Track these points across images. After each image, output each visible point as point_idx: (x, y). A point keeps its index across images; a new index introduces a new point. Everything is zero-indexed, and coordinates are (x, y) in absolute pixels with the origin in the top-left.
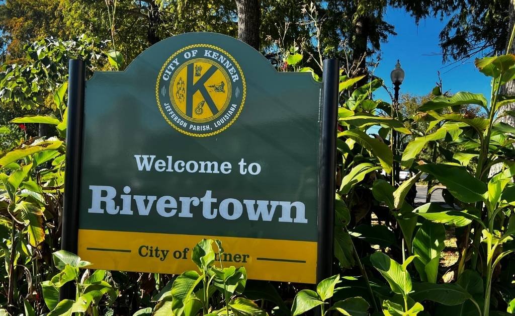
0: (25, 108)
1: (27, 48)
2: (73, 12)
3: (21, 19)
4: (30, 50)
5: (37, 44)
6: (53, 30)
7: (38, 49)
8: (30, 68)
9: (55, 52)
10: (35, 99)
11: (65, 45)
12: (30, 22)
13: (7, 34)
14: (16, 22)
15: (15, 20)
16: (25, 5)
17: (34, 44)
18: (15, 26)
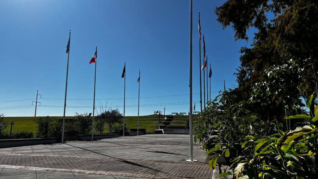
0: (263, 105)
1: (262, 73)
2: (284, 49)
3: (256, 60)
4: (264, 74)
5: (266, 71)
6: (273, 61)
7: (267, 73)
8: (264, 84)
9: (277, 73)
10: (268, 99)
11: (282, 67)
12: (261, 60)
13: (248, 68)
14: (254, 62)
15: (253, 61)
16: (257, 52)
17: (265, 70)
18: (254, 64)
